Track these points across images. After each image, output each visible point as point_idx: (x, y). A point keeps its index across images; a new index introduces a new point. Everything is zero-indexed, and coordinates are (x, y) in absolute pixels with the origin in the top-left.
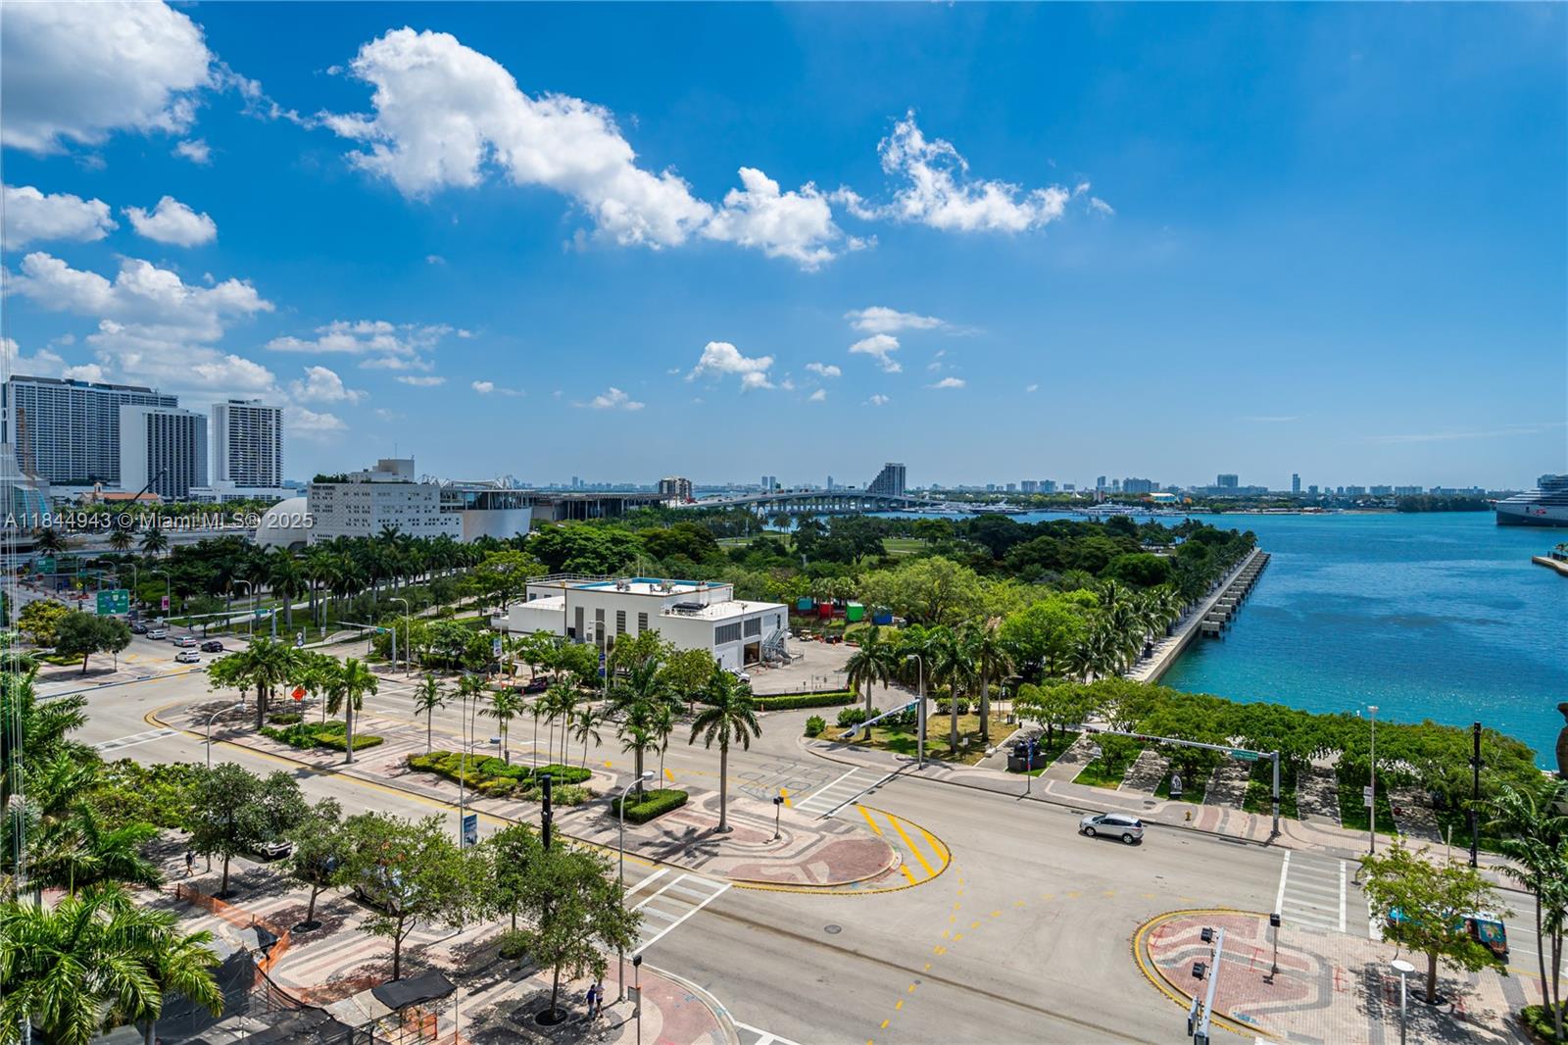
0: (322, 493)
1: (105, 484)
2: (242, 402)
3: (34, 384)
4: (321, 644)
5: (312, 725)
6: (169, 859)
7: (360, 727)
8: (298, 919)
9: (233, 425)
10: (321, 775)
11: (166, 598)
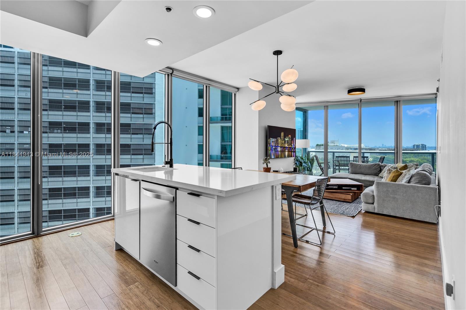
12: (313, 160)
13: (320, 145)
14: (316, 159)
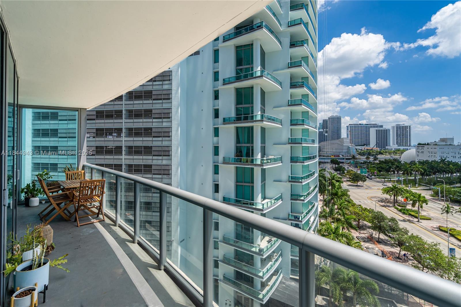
0: (420, 148)
1: (367, 146)
2: (400, 125)
3: (353, 125)
4: (416, 189)
5: (409, 209)
6: (367, 229)
7: (423, 213)
8: (396, 255)
9: (397, 131)
10: (410, 223)
11: (376, 172)
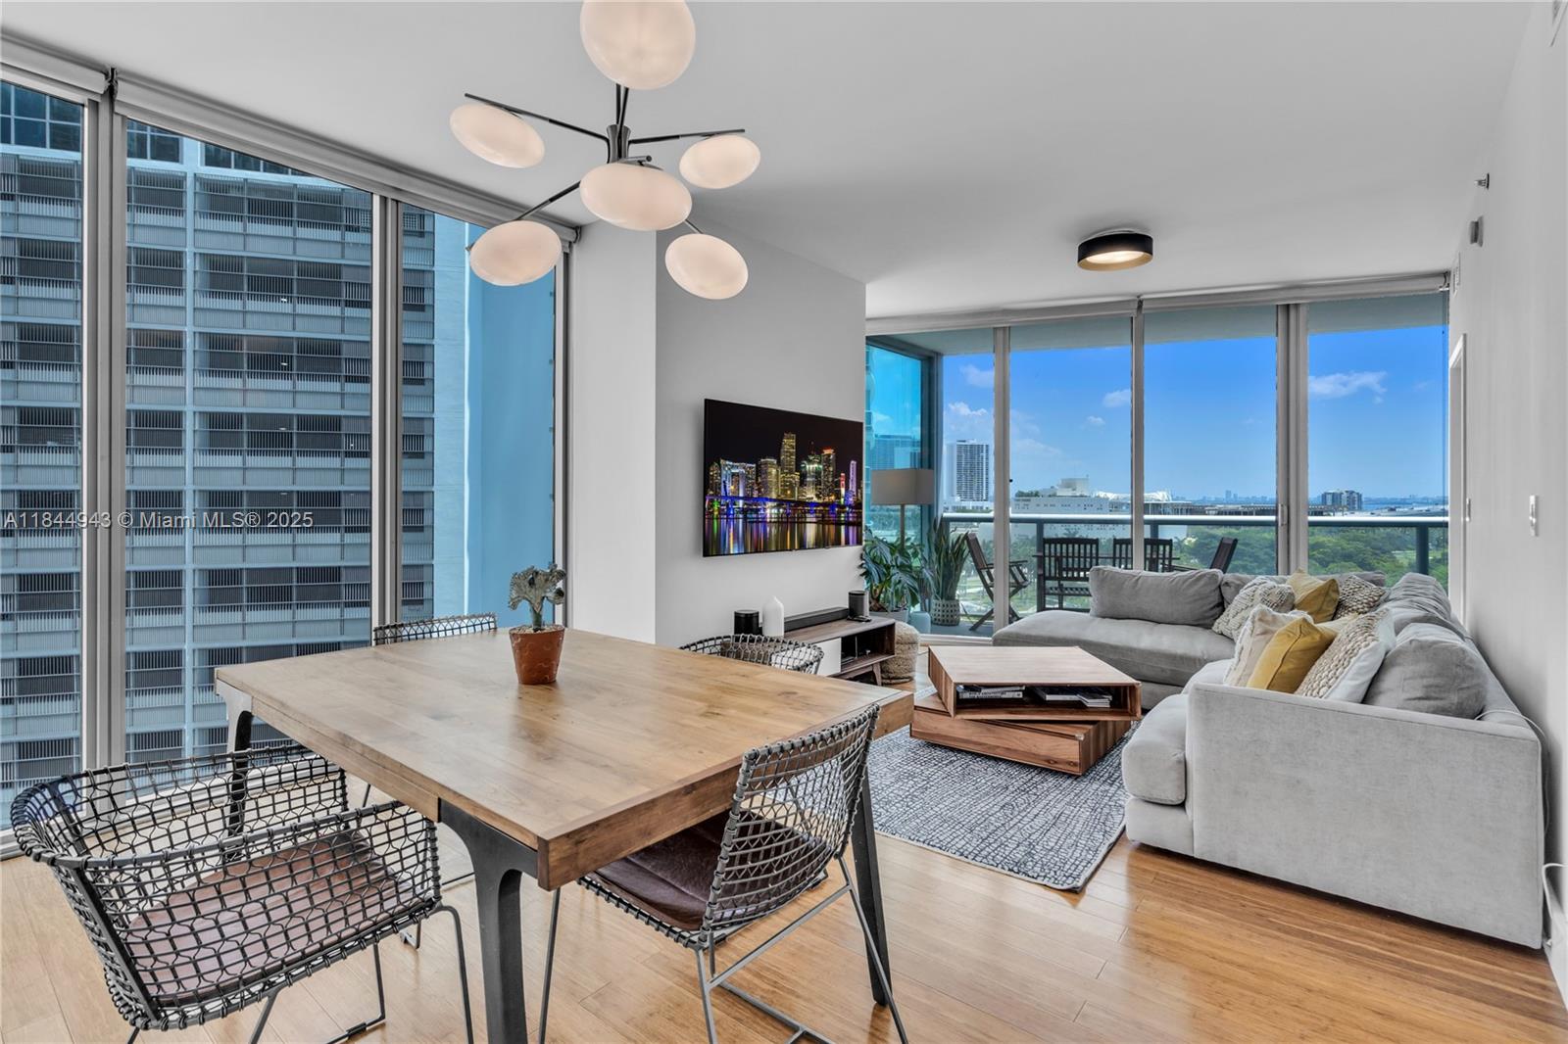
9: (959, 457)
12: (960, 551)
13: (1028, 495)
14: (971, 551)
